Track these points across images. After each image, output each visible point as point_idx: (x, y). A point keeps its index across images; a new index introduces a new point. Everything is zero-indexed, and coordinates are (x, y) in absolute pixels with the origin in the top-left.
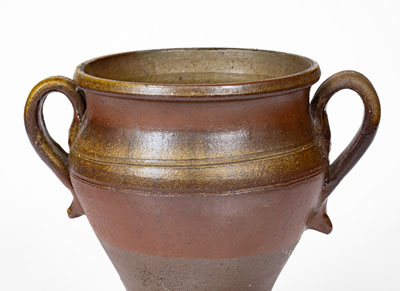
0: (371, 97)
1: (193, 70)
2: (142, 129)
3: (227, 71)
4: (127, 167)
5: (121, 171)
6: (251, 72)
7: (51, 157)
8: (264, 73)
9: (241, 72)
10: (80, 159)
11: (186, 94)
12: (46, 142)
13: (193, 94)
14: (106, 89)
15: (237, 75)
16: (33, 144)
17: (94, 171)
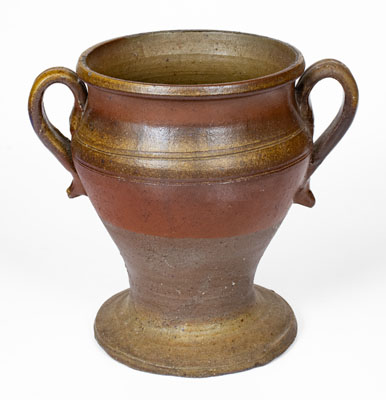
0: (351, 85)
1: (178, 52)
2: (149, 124)
3: (212, 53)
4: (136, 159)
5: (131, 162)
6: (234, 54)
7: (55, 144)
8: (247, 55)
9: (225, 54)
10: (87, 150)
11: (192, 94)
12: (49, 130)
13: (198, 94)
14: (116, 88)
15: (221, 56)
16: (37, 132)
17: (103, 161)
